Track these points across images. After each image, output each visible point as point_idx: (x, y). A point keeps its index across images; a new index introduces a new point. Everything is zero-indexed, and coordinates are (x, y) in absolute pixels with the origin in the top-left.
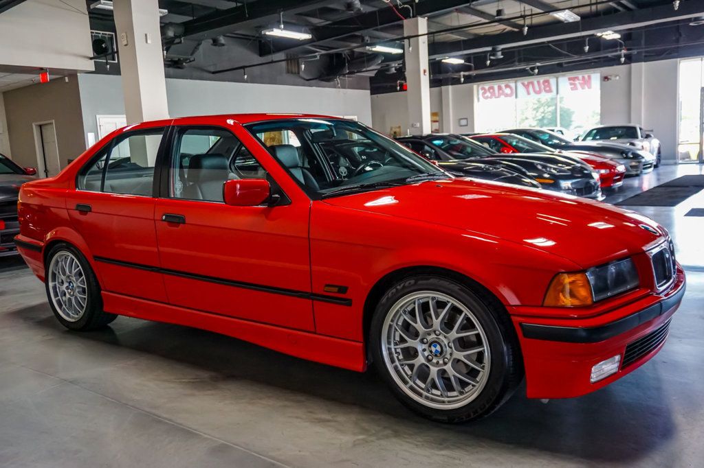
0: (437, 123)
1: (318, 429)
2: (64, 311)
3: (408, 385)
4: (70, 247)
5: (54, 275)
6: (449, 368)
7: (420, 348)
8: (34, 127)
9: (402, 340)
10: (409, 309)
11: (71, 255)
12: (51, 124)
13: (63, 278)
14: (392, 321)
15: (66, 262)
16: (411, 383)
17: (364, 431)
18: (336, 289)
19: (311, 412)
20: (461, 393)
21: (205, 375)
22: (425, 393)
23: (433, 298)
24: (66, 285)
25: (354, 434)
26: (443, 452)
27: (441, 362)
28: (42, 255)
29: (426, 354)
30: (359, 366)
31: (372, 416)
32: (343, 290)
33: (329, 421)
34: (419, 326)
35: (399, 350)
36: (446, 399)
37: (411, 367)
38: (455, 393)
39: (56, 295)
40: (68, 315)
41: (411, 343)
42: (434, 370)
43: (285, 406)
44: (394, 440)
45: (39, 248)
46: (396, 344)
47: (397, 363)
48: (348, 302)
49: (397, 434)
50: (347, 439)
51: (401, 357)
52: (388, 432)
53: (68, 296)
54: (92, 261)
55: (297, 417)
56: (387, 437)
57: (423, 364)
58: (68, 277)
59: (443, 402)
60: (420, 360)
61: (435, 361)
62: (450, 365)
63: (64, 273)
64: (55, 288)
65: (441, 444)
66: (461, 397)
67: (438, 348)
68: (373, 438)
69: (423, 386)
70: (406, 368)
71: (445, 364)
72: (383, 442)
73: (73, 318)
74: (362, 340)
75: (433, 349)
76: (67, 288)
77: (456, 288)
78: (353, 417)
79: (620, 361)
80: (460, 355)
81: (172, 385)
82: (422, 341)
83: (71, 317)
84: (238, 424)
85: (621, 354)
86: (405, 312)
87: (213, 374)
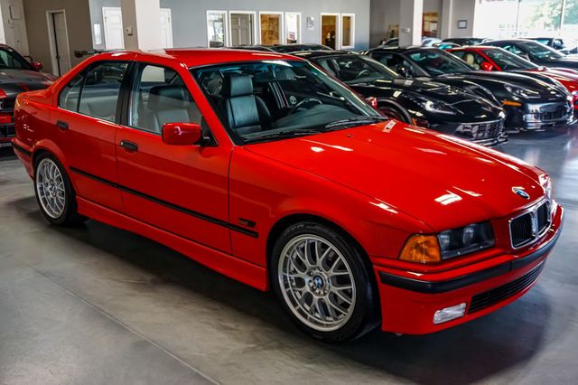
0: (436, 24)
1: (221, 335)
2: (48, 209)
3: (297, 308)
4: (52, 156)
5: (41, 177)
6: (326, 299)
7: (307, 280)
8: (47, 15)
9: (295, 272)
10: (302, 246)
11: (53, 163)
12: (62, 13)
13: (47, 180)
14: (288, 253)
15: (50, 169)
16: (300, 306)
17: (257, 340)
18: (246, 223)
19: (220, 320)
20: (336, 319)
21: (148, 278)
22: (309, 315)
23: (319, 241)
24: (50, 186)
25: (248, 343)
26: (310, 366)
27: (322, 293)
28: (31, 159)
29: (312, 284)
30: (263, 287)
31: (269, 329)
32: (252, 224)
33: (232, 329)
34: (306, 262)
35: (293, 278)
36: (325, 323)
37: (301, 293)
38: (331, 319)
39: (42, 194)
40: (51, 212)
41: (301, 274)
42: (316, 298)
43: (203, 313)
44: (277, 351)
45: (29, 153)
46: (290, 273)
47: (291, 288)
48: (256, 235)
49: (280, 347)
50: (241, 346)
51: (294, 284)
52: (275, 343)
53: (51, 196)
54: (68, 170)
55: (208, 323)
56: (272, 348)
57: (308, 293)
58: (52, 180)
59: (322, 325)
60: (307, 289)
61: (317, 291)
62: (327, 296)
63: (48, 178)
64: (41, 188)
65: (311, 359)
66: (335, 322)
67: (320, 281)
68: (261, 348)
69: (308, 308)
70: (298, 293)
71: (325, 294)
72: (267, 352)
73: (55, 215)
74: (265, 265)
75: (316, 282)
76: (51, 189)
77: (333, 236)
78: (252, 328)
79: (466, 309)
80: (335, 290)
81: (119, 284)
82: (309, 274)
83: (53, 214)
84: (161, 324)
85: (467, 302)
86: (298, 248)
87: (155, 277)
